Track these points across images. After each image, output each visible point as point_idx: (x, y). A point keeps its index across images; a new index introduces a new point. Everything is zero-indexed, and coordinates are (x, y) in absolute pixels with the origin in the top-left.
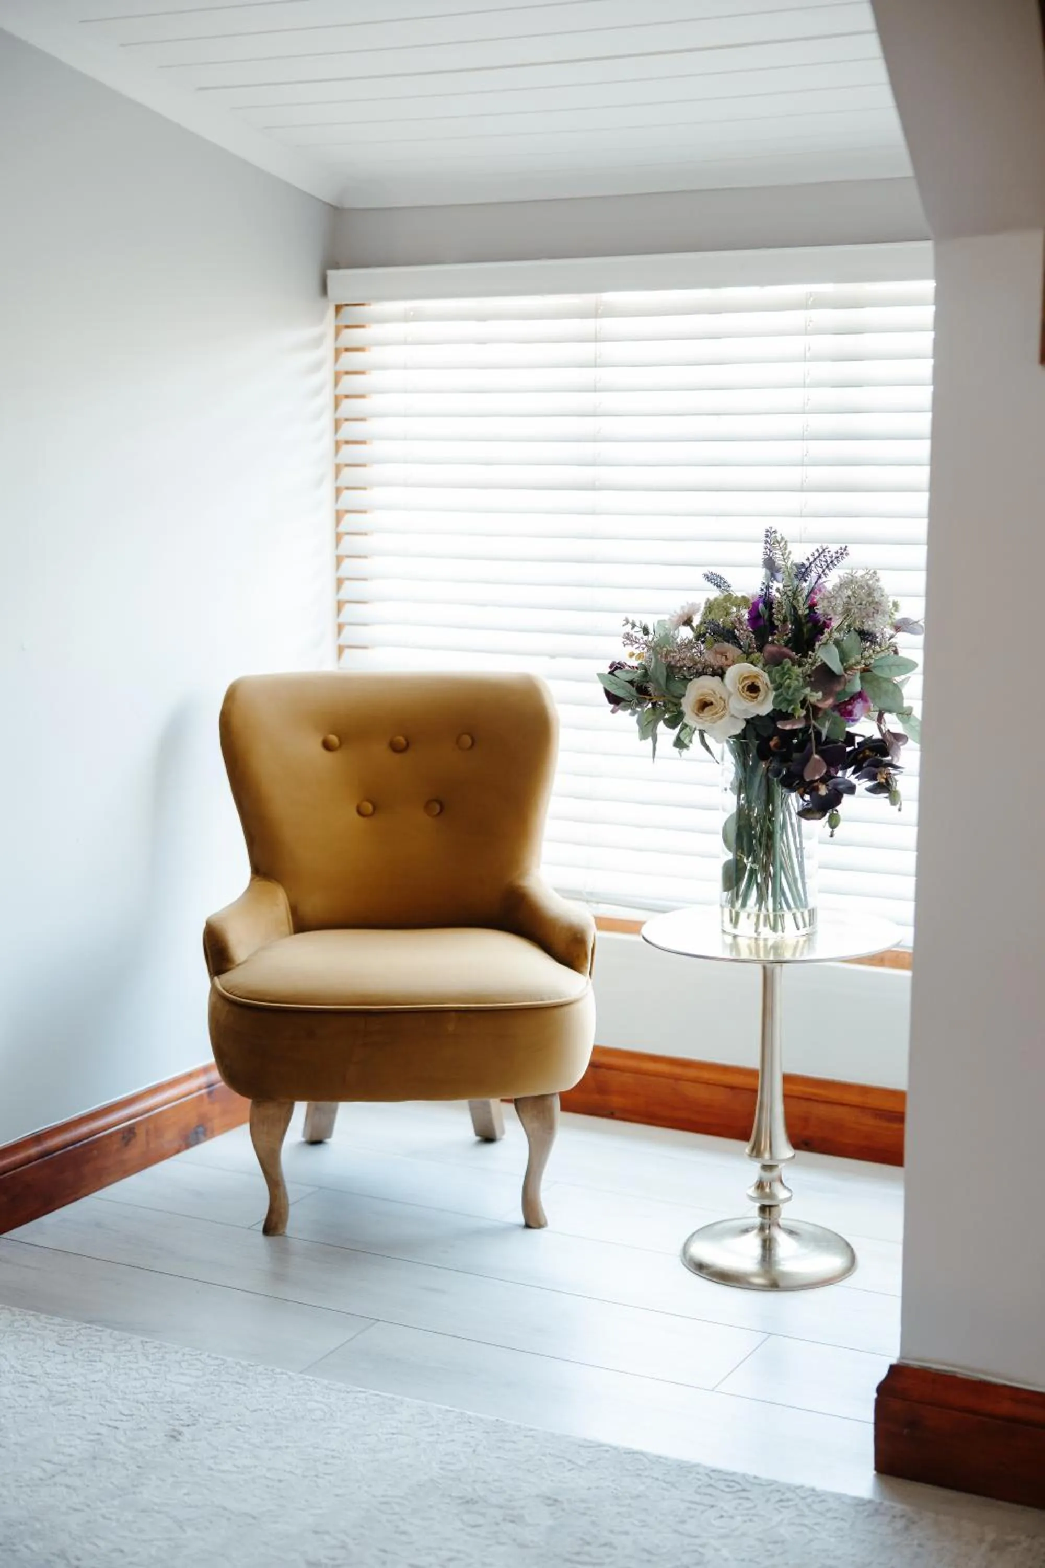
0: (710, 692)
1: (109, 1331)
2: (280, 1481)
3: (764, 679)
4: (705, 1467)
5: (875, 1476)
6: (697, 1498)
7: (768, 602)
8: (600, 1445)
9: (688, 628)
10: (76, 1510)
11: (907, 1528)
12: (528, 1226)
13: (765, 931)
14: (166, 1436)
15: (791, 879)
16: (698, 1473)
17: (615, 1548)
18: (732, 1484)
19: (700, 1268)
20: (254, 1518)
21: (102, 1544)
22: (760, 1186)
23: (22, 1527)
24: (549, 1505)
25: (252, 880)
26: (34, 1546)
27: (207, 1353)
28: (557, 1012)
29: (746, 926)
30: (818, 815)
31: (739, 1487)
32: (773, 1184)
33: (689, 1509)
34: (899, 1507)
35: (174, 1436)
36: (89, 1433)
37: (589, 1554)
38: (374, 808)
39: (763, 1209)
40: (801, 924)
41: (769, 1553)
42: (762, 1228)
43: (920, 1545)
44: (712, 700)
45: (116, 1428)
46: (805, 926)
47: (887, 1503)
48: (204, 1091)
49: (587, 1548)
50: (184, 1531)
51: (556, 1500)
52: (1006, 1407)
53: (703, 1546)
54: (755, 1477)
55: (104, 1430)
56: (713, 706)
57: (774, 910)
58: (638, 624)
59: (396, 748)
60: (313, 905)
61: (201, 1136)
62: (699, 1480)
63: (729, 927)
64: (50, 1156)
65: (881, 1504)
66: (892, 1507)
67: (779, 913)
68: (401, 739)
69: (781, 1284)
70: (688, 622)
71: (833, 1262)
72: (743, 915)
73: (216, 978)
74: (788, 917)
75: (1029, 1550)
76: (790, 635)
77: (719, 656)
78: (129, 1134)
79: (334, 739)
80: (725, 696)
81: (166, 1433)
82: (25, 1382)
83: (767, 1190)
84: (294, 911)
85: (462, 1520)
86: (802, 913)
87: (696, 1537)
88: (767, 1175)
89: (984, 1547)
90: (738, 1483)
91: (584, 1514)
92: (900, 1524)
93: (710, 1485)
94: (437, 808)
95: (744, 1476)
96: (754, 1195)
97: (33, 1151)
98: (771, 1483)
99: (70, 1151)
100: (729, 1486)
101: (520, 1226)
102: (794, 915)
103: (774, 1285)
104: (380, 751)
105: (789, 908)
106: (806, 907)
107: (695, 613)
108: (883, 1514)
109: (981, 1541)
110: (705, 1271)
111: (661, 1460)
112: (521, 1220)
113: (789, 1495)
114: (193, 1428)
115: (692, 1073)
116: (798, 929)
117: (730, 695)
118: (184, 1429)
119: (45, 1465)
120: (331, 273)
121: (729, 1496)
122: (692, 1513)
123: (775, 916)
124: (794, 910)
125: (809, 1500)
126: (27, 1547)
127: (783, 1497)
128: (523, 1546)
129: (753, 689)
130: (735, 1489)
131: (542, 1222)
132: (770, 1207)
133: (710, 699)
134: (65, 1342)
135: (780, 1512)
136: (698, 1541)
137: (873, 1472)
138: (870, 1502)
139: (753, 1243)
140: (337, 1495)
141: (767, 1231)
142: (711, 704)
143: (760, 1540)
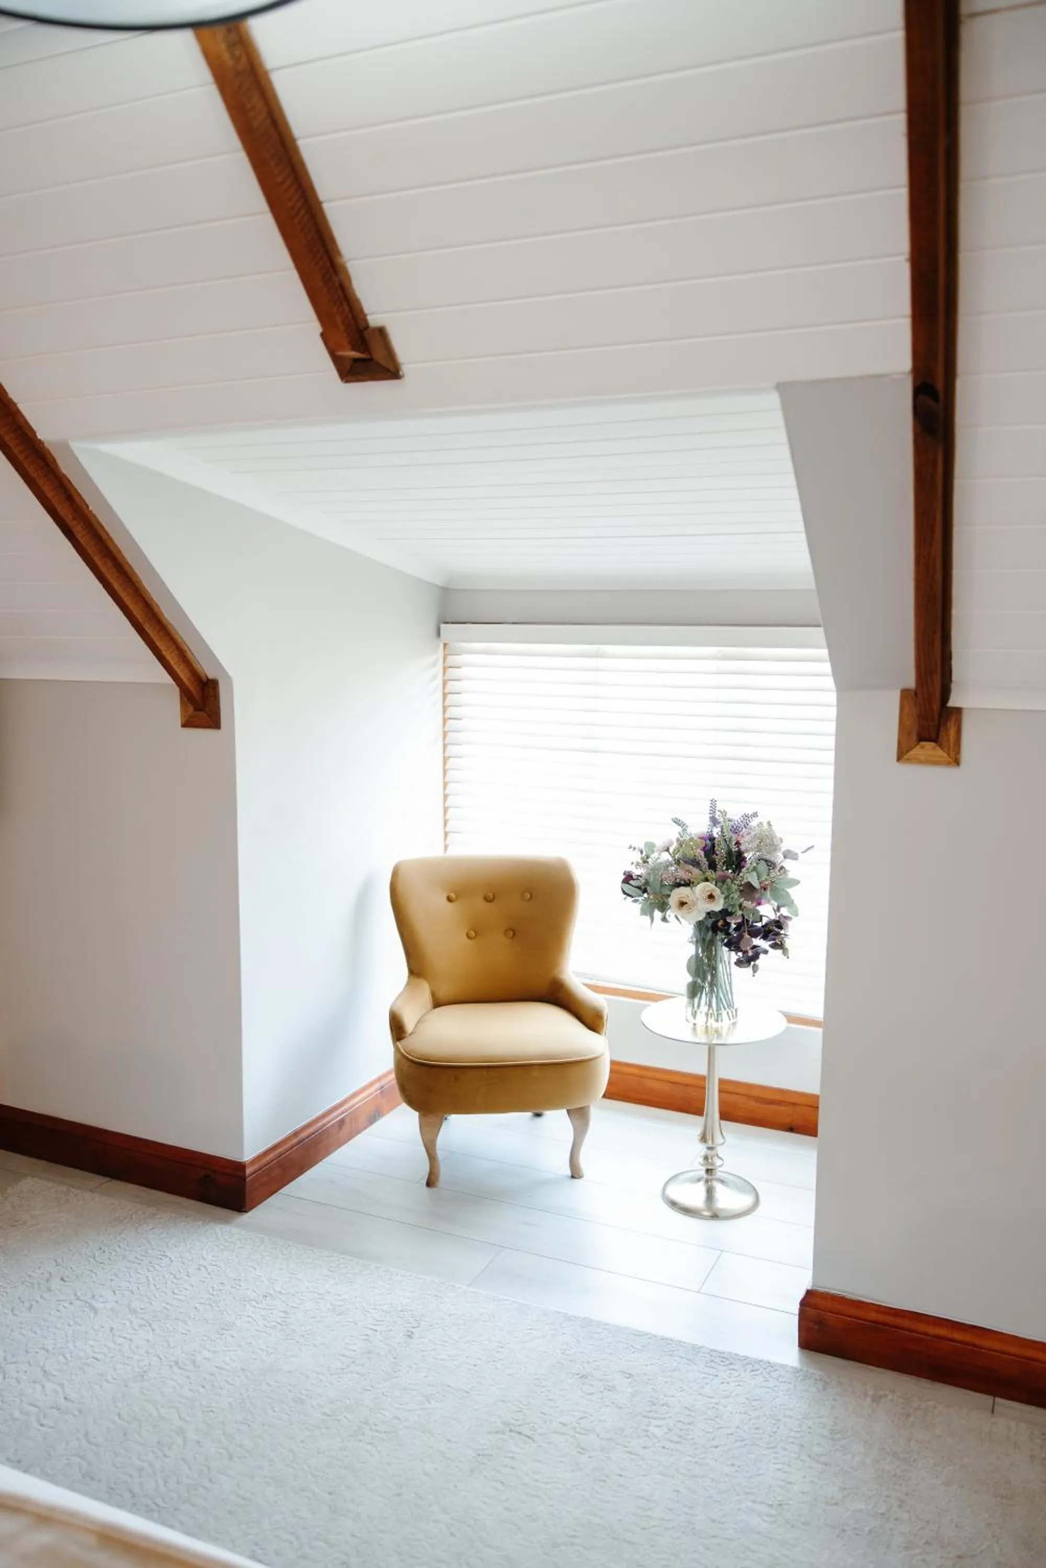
0: (686, 896)
1: (356, 1260)
2: (475, 1365)
3: (717, 892)
4: (707, 1348)
5: (799, 1351)
6: (706, 1370)
7: (712, 839)
8: (647, 1334)
9: (667, 853)
10: (367, 1390)
11: (824, 1388)
12: (573, 1177)
13: (711, 1021)
14: (404, 1335)
15: (725, 991)
16: (704, 1353)
17: (670, 1407)
18: (724, 1360)
19: (673, 1204)
20: (467, 1393)
21: (387, 1414)
22: (706, 1158)
23: (339, 1403)
24: (628, 1378)
25: (409, 977)
26: (349, 1417)
27: (414, 1275)
28: (592, 1062)
29: (701, 1019)
30: (746, 965)
31: (728, 1362)
32: (713, 1158)
33: (705, 1378)
34: (818, 1373)
35: (410, 1335)
36: (362, 1335)
37: (655, 1412)
38: (476, 933)
39: (708, 1171)
40: (731, 1017)
41: (754, 1408)
42: (707, 1181)
43: (834, 1400)
44: (687, 901)
45: (376, 1330)
46: (733, 1018)
47: (811, 1371)
48: (379, 1091)
49: (654, 1408)
50: (430, 1403)
51: (630, 1374)
52: (873, 1316)
53: (717, 1404)
54: (736, 1355)
55: (370, 1332)
56: (687, 905)
57: (717, 1010)
58: (637, 848)
59: (487, 900)
60: (445, 991)
61: (377, 1117)
62: (705, 1357)
63: (690, 1018)
64: (302, 1143)
65: (807, 1371)
66: (814, 1373)
67: (720, 1012)
68: (491, 895)
69: (720, 1215)
70: (668, 850)
71: (746, 1201)
72: (698, 1012)
73: (398, 1043)
74: (724, 1013)
75: (892, 1400)
76: (725, 859)
77: (687, 873)
78: (342, 1122)
79: (453, 895)
80: (695, 900)
81: (405, 1334)
82: (317, 1299)
83: (710, 1161)
84: (433, 994)
85: (581, 1389)
86: (732, 1012)
87: (712, 1397)
88: (709, 1152)
89: (869, 1399)
90: (728, 1359)
91: (647, 1383)
92: (820, 1385)
93: (712, 1361)
94: (511, 933)
95: (730, 1353)
96: (702, 1162)
97: (295, 1141)
98: (746, 1358)
99: (312, 1138)
100: (722, 1361)
101: (567, 1176)
102: (728, 1013)
103: (715, 1216)
104: (480, 903)
105: (725, 1009)
106: (733, 1008)
107: (671, 846)
108: (810, 1378)
109: (866, 1395)
110: (676, 1206)
111: (682, 1344)
112: (569, 1173)
113: (756, 1366)
114: (418, 1328)
115: (650, 1074)
116: (730, 1020)
117: (698, 899)
118: (414, 1330)
119: (342, 1358)
120: (443, 626)
121: (725, 1368)
122: (706, 1381)
123: (717, 1014)
124: (728, 1010)
125: (768, 1370)
126: (345, 1417)
127: (753, 1368)
128: (619, 1408)
129: (711, 897)
130: (725, 1363)
131: (581, 1175)
132: (711, 1170)
133: (684, 900)
134: (332, 1269)
135: (755, 1379)
136: (713, 1401)
137: (797, 1348)
138: (801, 1370)
139: (701, 1188)
140: (509, 1375)
141: (710, 1183)
142: (686, 903)
143: (748, 1399)
